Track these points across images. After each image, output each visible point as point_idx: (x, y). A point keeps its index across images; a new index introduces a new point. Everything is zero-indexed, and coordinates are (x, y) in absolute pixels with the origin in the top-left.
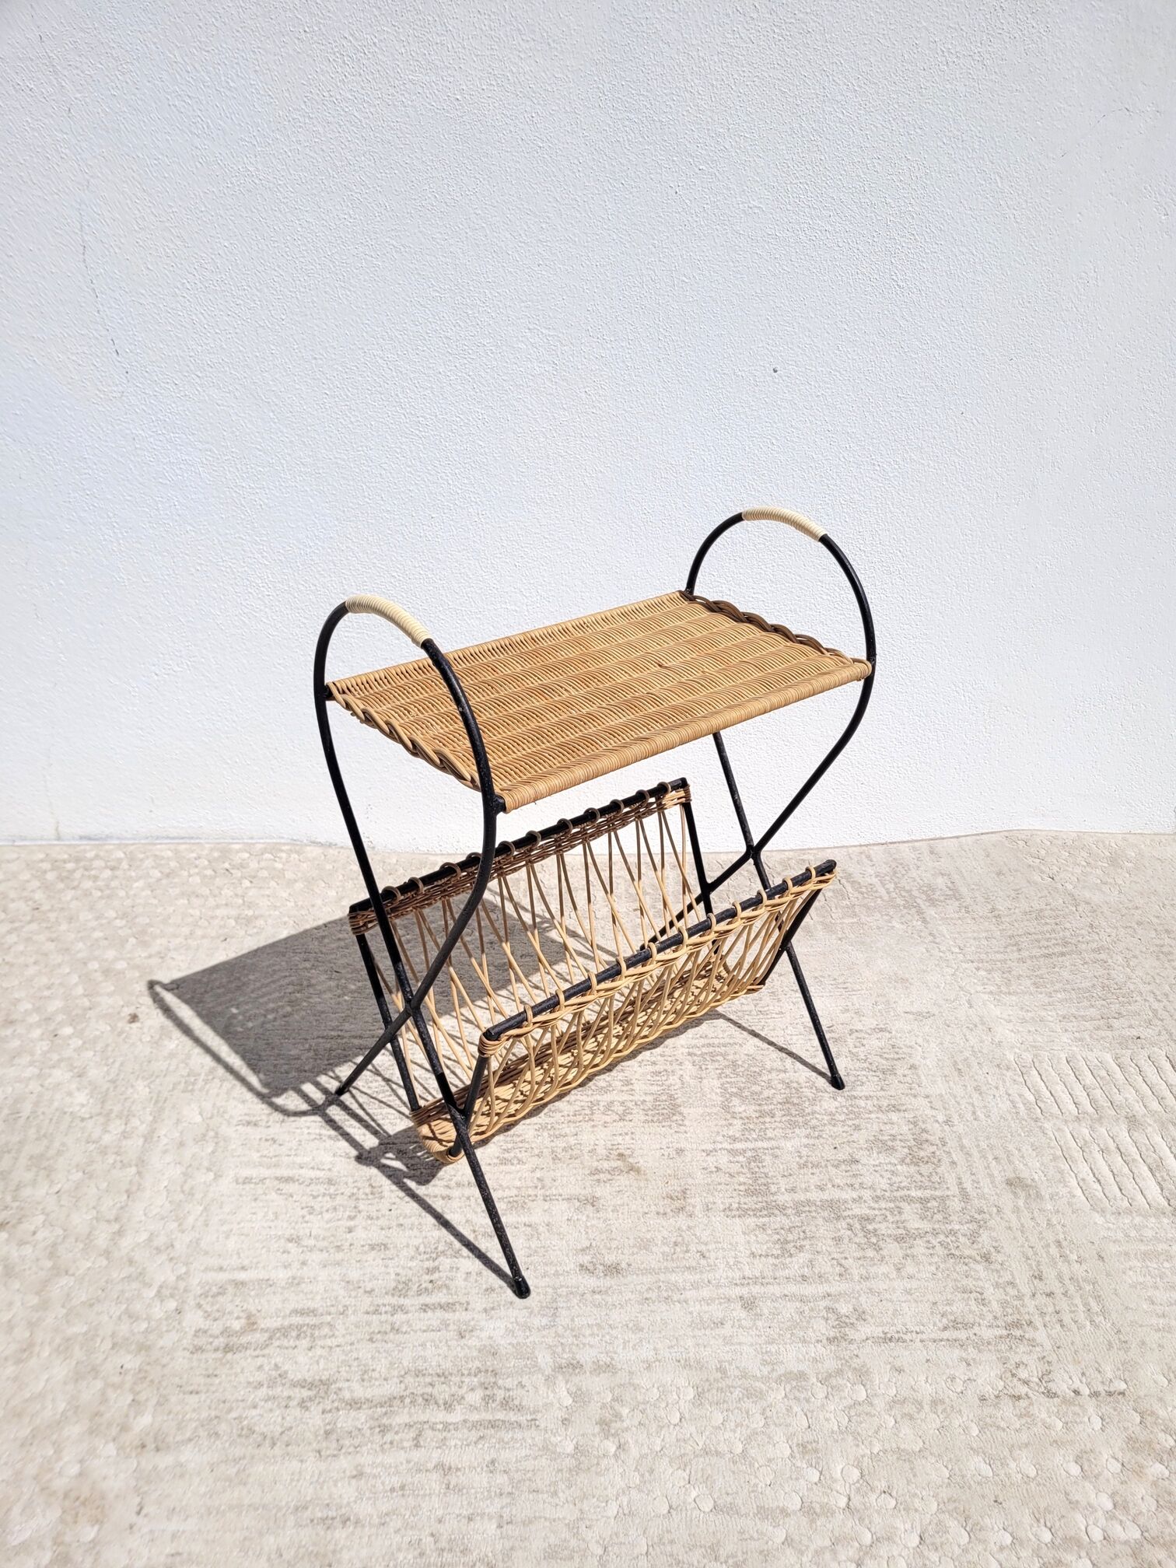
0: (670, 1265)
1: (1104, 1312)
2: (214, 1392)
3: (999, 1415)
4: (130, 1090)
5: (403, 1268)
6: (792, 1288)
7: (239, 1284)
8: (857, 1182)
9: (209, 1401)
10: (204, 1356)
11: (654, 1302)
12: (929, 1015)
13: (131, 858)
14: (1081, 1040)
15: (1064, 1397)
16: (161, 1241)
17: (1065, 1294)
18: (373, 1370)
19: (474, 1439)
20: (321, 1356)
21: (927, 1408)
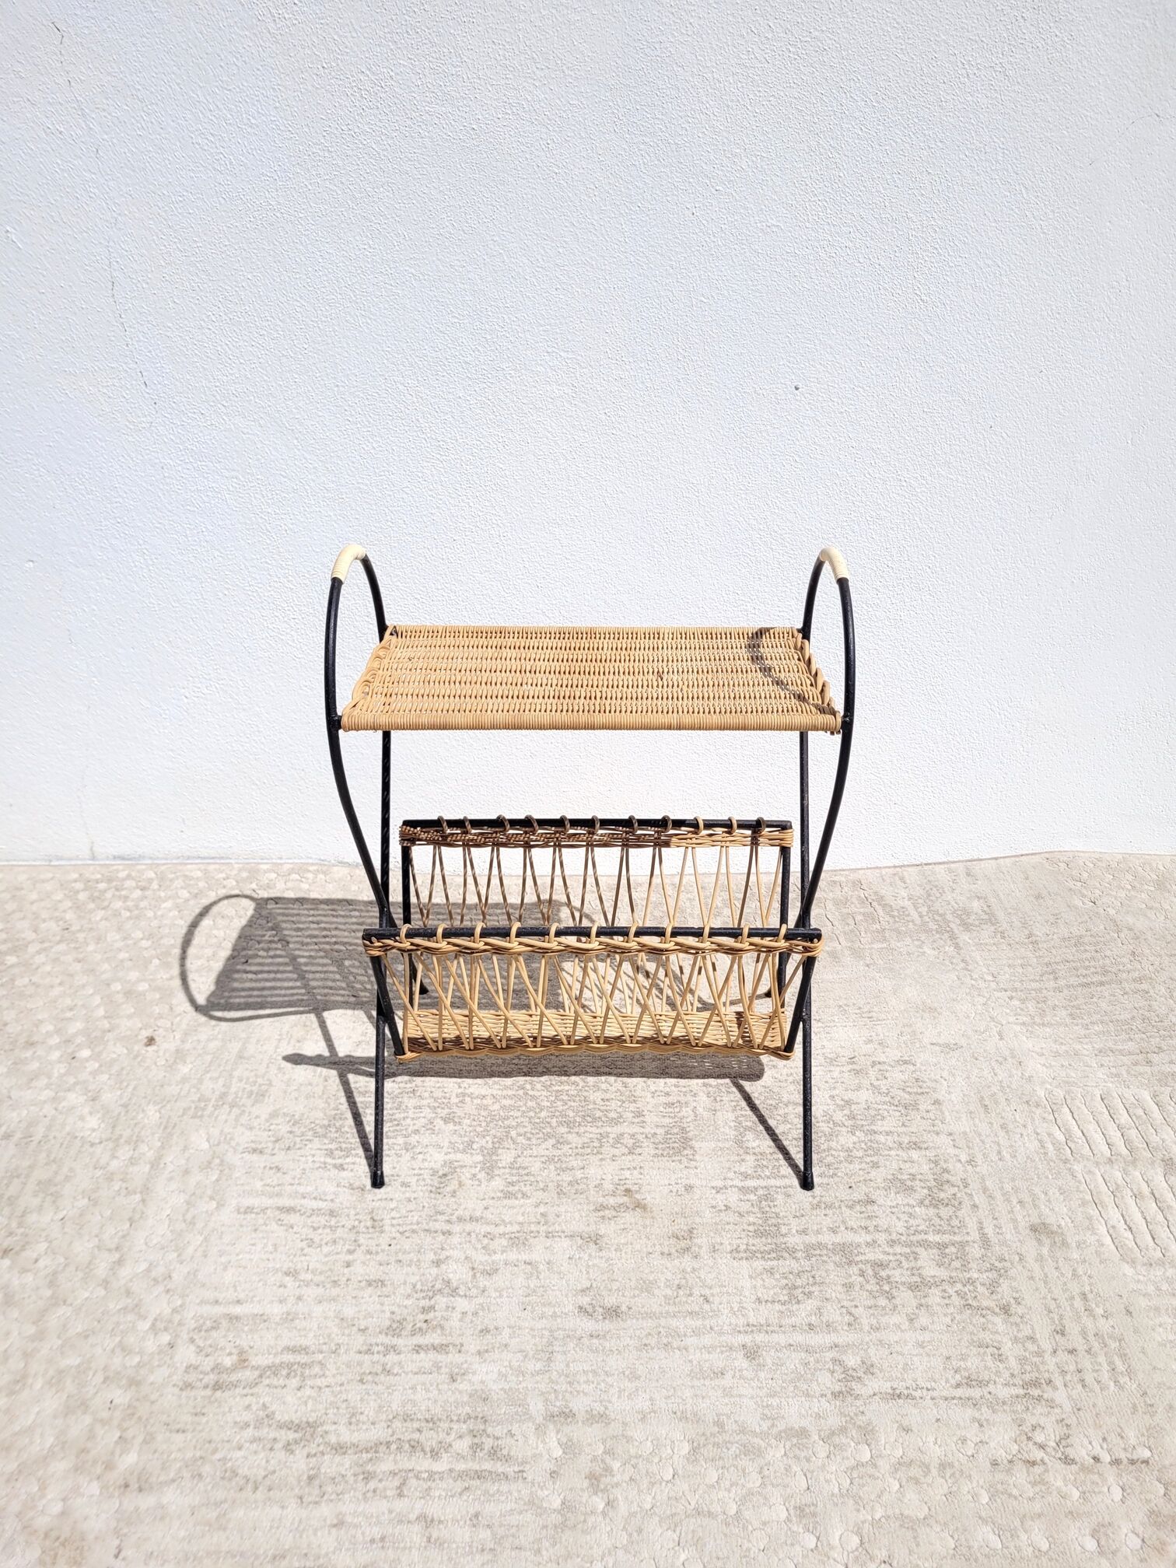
0: (671, 1309)
1: (1130, 1372)
2: (200, 1432)
3: (1011, 1482)
4: (141, 1115)
5: (399, 1306)
6: (798, 1338)
7: (234, 1319)
8: (871, 1224)
9: (194, 1441)
10: (193, 1393)
11: (652, 1348)
12: (957, 1047)
13: (162, 878)
14: (1117, 1075)
15: (1082, 1464)
16: (160, 1270)
17: (1089, 1351)
18: (362, 1413)
19: (459, 1490)
20: (309, 1397)
21: (934, 1472)
